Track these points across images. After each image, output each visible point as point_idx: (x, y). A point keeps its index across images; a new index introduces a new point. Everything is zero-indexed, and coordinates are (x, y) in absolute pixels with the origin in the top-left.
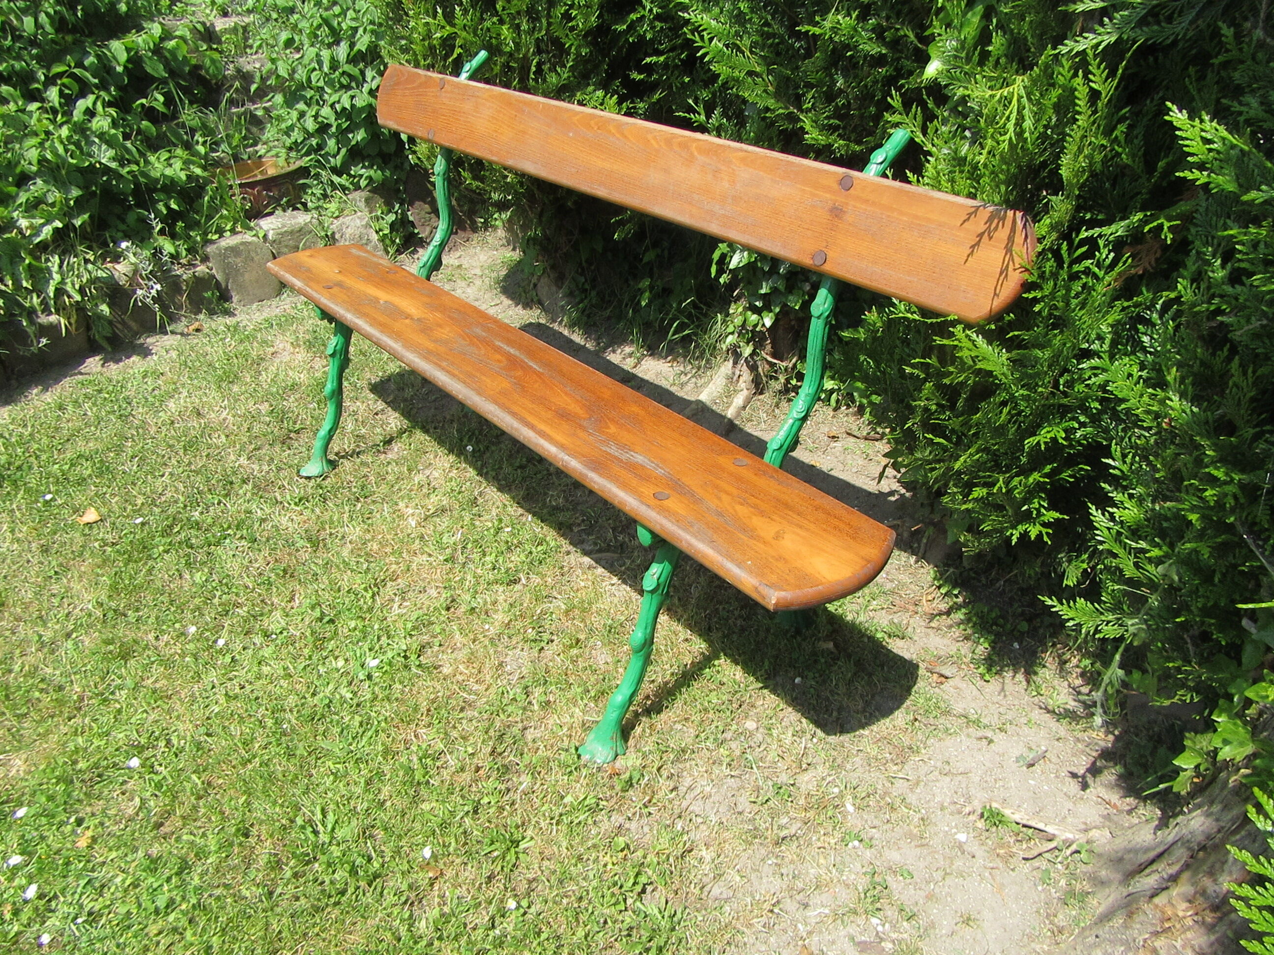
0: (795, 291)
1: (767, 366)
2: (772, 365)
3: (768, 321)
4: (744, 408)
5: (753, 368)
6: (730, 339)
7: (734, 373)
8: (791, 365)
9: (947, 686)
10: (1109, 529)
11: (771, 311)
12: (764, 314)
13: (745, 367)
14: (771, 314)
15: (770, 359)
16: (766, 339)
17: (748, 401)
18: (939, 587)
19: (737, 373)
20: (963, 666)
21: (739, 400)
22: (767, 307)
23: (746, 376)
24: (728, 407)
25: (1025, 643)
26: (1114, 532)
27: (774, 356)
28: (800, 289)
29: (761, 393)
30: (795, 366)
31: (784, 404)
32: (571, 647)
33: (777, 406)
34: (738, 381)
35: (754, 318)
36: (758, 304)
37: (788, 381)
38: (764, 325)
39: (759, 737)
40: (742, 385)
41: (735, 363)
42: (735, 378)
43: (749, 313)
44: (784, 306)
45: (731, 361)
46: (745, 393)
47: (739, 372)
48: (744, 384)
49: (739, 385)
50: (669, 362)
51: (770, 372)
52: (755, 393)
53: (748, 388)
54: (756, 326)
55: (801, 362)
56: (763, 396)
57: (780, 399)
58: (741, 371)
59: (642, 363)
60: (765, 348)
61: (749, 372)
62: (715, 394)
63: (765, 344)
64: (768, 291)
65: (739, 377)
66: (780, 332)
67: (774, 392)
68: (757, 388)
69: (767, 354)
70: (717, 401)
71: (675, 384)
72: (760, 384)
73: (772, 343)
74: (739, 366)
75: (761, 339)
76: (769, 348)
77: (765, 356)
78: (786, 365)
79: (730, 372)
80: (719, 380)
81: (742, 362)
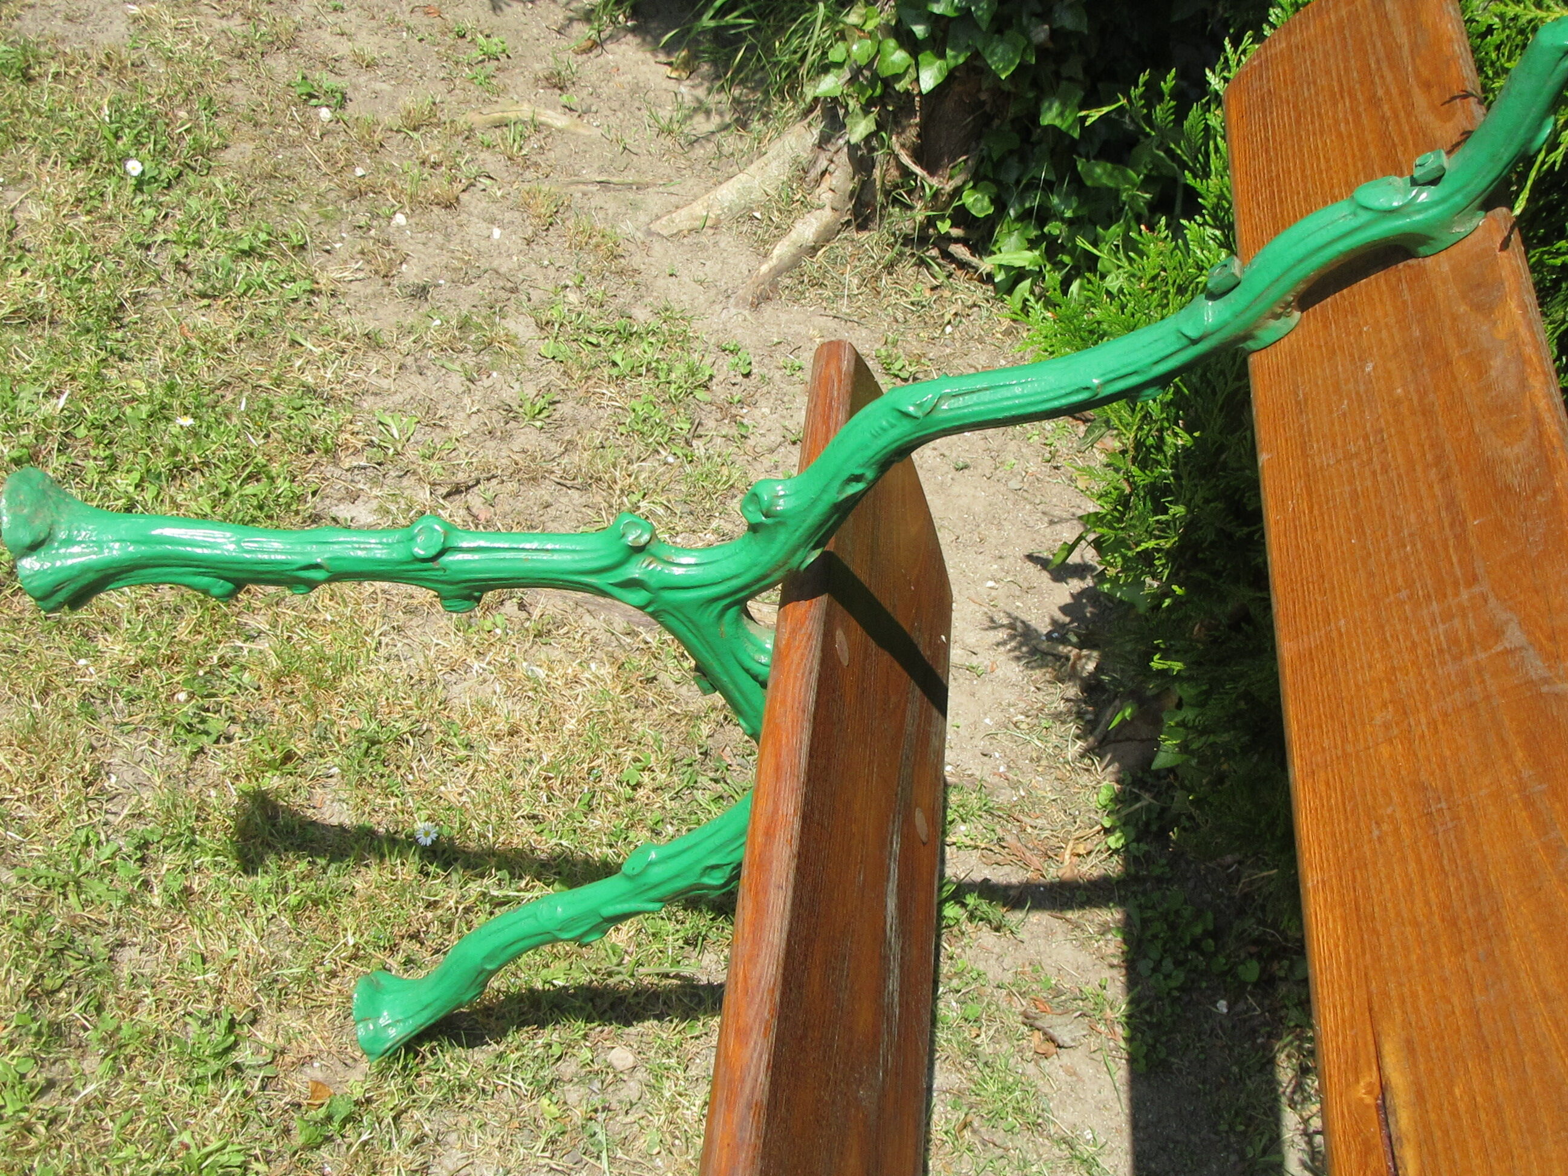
0: (1009, 33)
1: (894, 173)
2: (906, 173)
3: (929, 78)
4: (814, 250)
6: (830, 84)
7: (814, 162)
8: (949, 187)
9: (1054, 1065)
11: (942, 55)
12: (925, 57)
13: (843, 157)
14: (940, 64)
15: (906, 160)
16: (911, 113)
17: (827, 236)
18: (1108, 831)
19: (823, 164)
20: (1101, 1027)
21: (806, 229)
22: (937, 44)
23: (841, 177)
24: (778, 238)
25: (1241, 1006)
27: (918, 155)
28: (1024, 32)
29: (862, 227)
30: (957, 192)
31: (906, 268)
32: (270, 765)
33: (890, 267)
34: (818, 182)
35: (898, 57)
36: (919, 30)
37: (931, 222)
38: (916, 81)
39: (631, 1090)
40: (824, 194)
41: (824, 141)
42: (814, 174)
43: (892, 43)
44: (977, 55)
45: (816, 132)
46: (826, 216)
47: (825, 163)
48: (830, 194)
49: (818, 191)
50: (670, 64)
51: (896, 186)
52: (848, 223)
53: (835, 205)
54: (898, 77)
55: (974, 187)
56: (864, 235)
57: (901, 254)
58: (832, 161)
59: (609, 46)
60: (903, 132)
61: (850, 170)
62: (757, 195)
63: (905, 123)
64: (951, 13)
65: (823, 174)
66: (949, 105)
67: (894, 234)
68: (857, 212)
69: (903, 146)
70: (758, 215)
71: (670, 132)
72: (867, 206)
73: (922, 126)
74: (830, 149)
75: (899, 109)
76: (912, 134)
77: (897, 149)
78: (937, 185)
79: (805, 154)
80: (775, 164)
81: (841, 142)
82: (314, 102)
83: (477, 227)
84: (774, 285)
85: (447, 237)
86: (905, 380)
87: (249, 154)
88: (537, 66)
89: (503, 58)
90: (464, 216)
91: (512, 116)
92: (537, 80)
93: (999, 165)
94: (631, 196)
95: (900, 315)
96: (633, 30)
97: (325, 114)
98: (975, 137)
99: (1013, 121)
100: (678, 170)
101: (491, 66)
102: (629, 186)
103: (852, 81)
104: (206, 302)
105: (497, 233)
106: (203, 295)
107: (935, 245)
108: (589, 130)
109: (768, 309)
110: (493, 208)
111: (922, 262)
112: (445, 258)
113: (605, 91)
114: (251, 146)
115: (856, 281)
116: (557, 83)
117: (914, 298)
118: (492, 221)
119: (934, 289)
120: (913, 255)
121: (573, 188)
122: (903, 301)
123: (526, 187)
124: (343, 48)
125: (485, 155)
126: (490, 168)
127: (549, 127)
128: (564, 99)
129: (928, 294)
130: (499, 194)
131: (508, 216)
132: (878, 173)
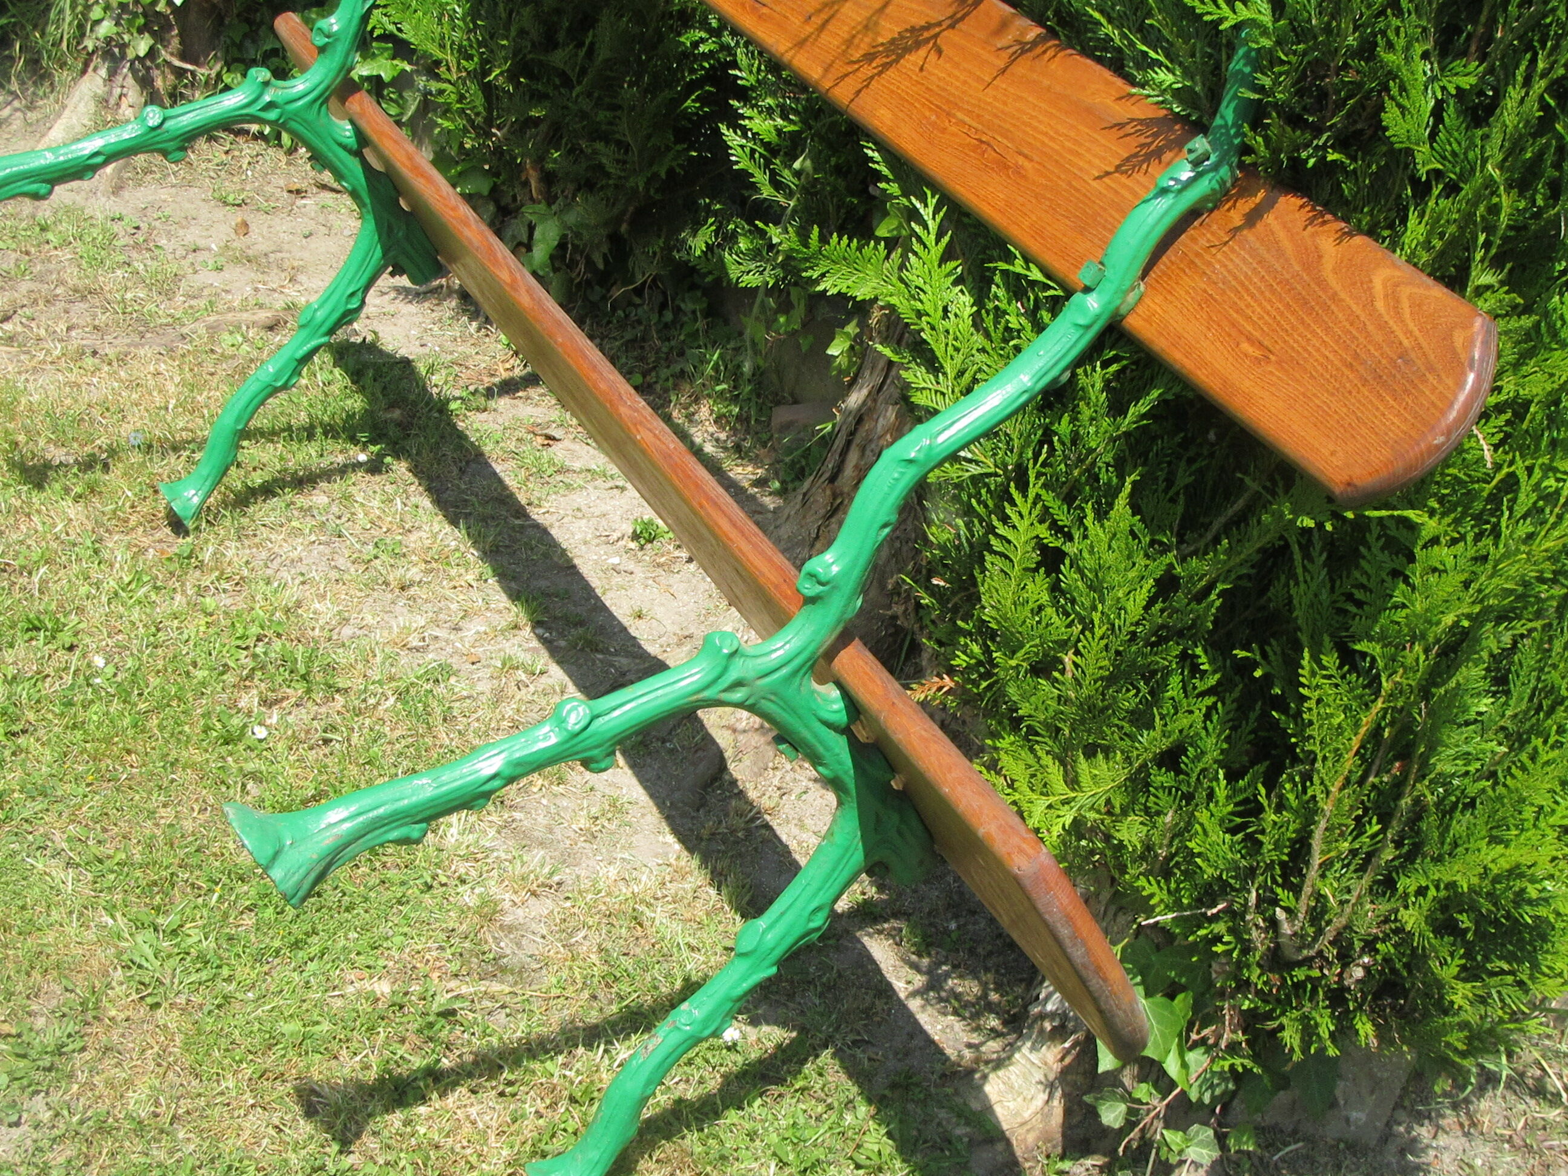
1: (171, 77)
2: (180, 73)
5: (145, 81)
6: (106, 28)
7: (110, 93)
8: (213, 73)
9: (557, 447)
10: (742, 147)
13: (130, 81)
15: (177, 63)
16: (170, 28)
19: (117, 91)
23: (134, 94)
26: (747, 150)
27: (183, 57)
30: (219, 76)
34: (118, 105)
40: (126, 110)
41: (112, 73)
42: (112, 101)
45: (103, 72)
47: (119, 90)
49: (121, 111)
55: (228, 71)
58: (123, 87)
60: (169, 43)
61: (138, 88)
63: (167, 36)
65: (120, 97)
66: (193, 17)
69: (172, 54)
73: (180, 35)
74: (119, 79)
75: (161, 28)
76: (175, 42)
77: (169, 58)
78: (207, 73)
79: (101, 90)
80: (82, 105)
81: (125, 70)
84: (120, 178)
86: (239, 205)
93: (240, 47)
95: (212, 174)
98: (216, 34)
99: (238, 15)
103: (117, 24)
109: (126, 194)
117: (216, 161)
119: (227, 152)
129: (224, 157)
132: (159, 83)
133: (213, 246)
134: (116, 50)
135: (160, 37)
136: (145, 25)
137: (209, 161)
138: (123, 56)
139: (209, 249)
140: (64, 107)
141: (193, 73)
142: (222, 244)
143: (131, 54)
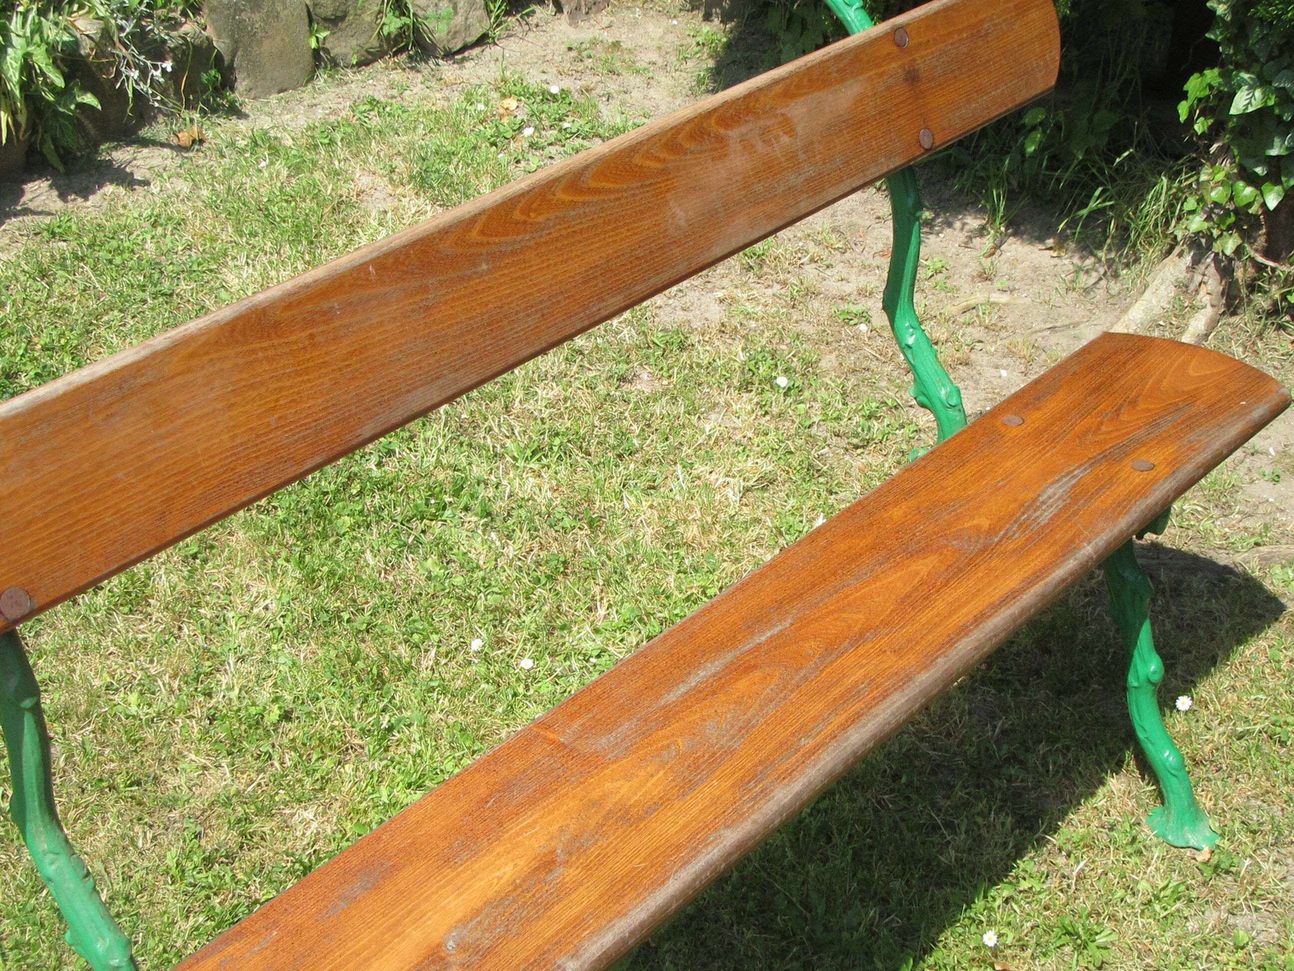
1: (1251, 270)
2: (1260, 268)
3: (1272, 202)
4: (1207, 336)
5: (1225, 270)
6: (1197, 223)
7: (1191, 279)
11: (1278, 182)
12: (1266, 187)
13: (1212, 270)
14: (1278, 188)
15: (1260, 259)
16: (1260, 227)
17: (1212, 325)
19: (1198, 278)
21: (1198, 324)
22: (1274, 177)
23: (1213, 283)
24: (1182, 332)
27: (1267, 254)
29: (1234, 313)
31: (1271, 333)
33: (1260, 335)
34: (1197, 291)
35: (1247, 192)
36: (1259, 170)
37: (1284, 296)
38: (1264, 205)
40: (1203, 297)
41: (1196, 262)
42: (1192, 287)
43: (1241, 184)
45: (1188, 259)
46: (1209, 311)
47: (1200, 278)
48: (1208, 297)
49: (1198, 297)
50: (1051, 249)
51: (1254, 279)
52: (1224, 313)
53: (1214, 303)
54: (1250, 205)
56: (1235, 319)
57: (1265, 325)
58: (1204, 275)
59: (1004, 247)
60: (1255, 241)
61: (1218, 277)
62: (1158, 311)
63: (1254, 235)
64: (1283, 152)
65: (1200, 285)
66: (1282, 216)
67: (1258, 313)
68: (1228, 305)
69: (1256, 250)
70: (1161, 323)
71: (1074, 289)
72: (1235, 298)
73: (1267, 234)
74: (1202, 267)
75: (1250, 226)
76: (1261, 241)
77: (1252, 254)
78: (1287, 271)
79: (1183, 275)
80: (1163, 288)
81: (1209, 260)
82: (852, 322)
83: (989, 372)
85: (977, 382)
87: (834, 361)
88: (968, 271)
89: (944, 271)
90: (978, 368)
91: (972, 302)
92: (973, 277)
94: (1072, 332)
95: (1276, 364)
96: (1014, 234)
97: (863, 327)
100: (1090, 311)
101: (939, 277)
102: (1068, 326)
103: (1208, 219)
104: (859, 451)
105: (1004, 373)
106: (856, 447)
107: (1286, 313)
108: (1022, 299)
110: (993, 359)
111: (1281, 327)
112: (982, 395)
113: (1017, 274)
114: (833, 356)
115: (1241, 349)
116: (985, 277)
117: (1282, 351)
118: (997, 367)
119: (1292, 342)
120: (1273, 324)
121: (1034, 336)
122: (1275, 355)
123: (1006, 342)
124: (847, 288)
125: (969, 330)
126: (977, 336)
127: (997, 304)
128: (997, 285)
129: (1290, 346)
130: (993, 349)
131: (1005, 361)
132: (1239, 274)
133: (1271, 450)
134: (1203, 241)
135: (1247, 236)
136: (1235, 223)
137: (1276, 350)
138: (1209, 248)
139: (1267, 454)
140: (1146, 287)
141: (1273, 270)
142: (1280, 448)
143: (1217, 247)
